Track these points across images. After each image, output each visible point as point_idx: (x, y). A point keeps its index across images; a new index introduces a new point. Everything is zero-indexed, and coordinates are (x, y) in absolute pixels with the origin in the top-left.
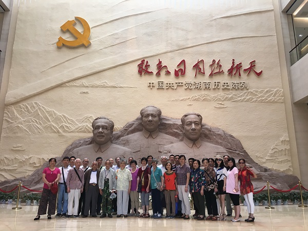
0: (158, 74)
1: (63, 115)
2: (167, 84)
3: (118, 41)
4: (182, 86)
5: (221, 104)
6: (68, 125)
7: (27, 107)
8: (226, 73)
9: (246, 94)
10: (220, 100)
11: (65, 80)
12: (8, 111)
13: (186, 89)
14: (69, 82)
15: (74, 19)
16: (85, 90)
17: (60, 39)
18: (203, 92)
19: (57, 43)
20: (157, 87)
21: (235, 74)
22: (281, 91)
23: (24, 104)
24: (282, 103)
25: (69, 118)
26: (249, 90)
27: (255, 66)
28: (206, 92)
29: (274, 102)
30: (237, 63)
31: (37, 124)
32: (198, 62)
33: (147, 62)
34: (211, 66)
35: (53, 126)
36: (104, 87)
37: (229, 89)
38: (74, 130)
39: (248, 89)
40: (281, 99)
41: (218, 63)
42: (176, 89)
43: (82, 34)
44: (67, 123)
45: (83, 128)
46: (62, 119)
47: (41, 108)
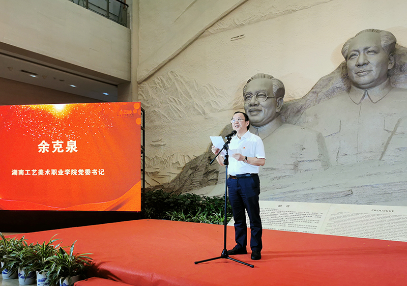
1: (208, 84)
7: (162, 81)
12: (143, 92)
16: (238, 32)
23: (158, 76)
25: (218, 87)
31: (177, 104)
35: (196, 104)
36: (271, 17)
44: (215, 96)
45: (238, 102)
46: (207, 91)
47: (179, 78)
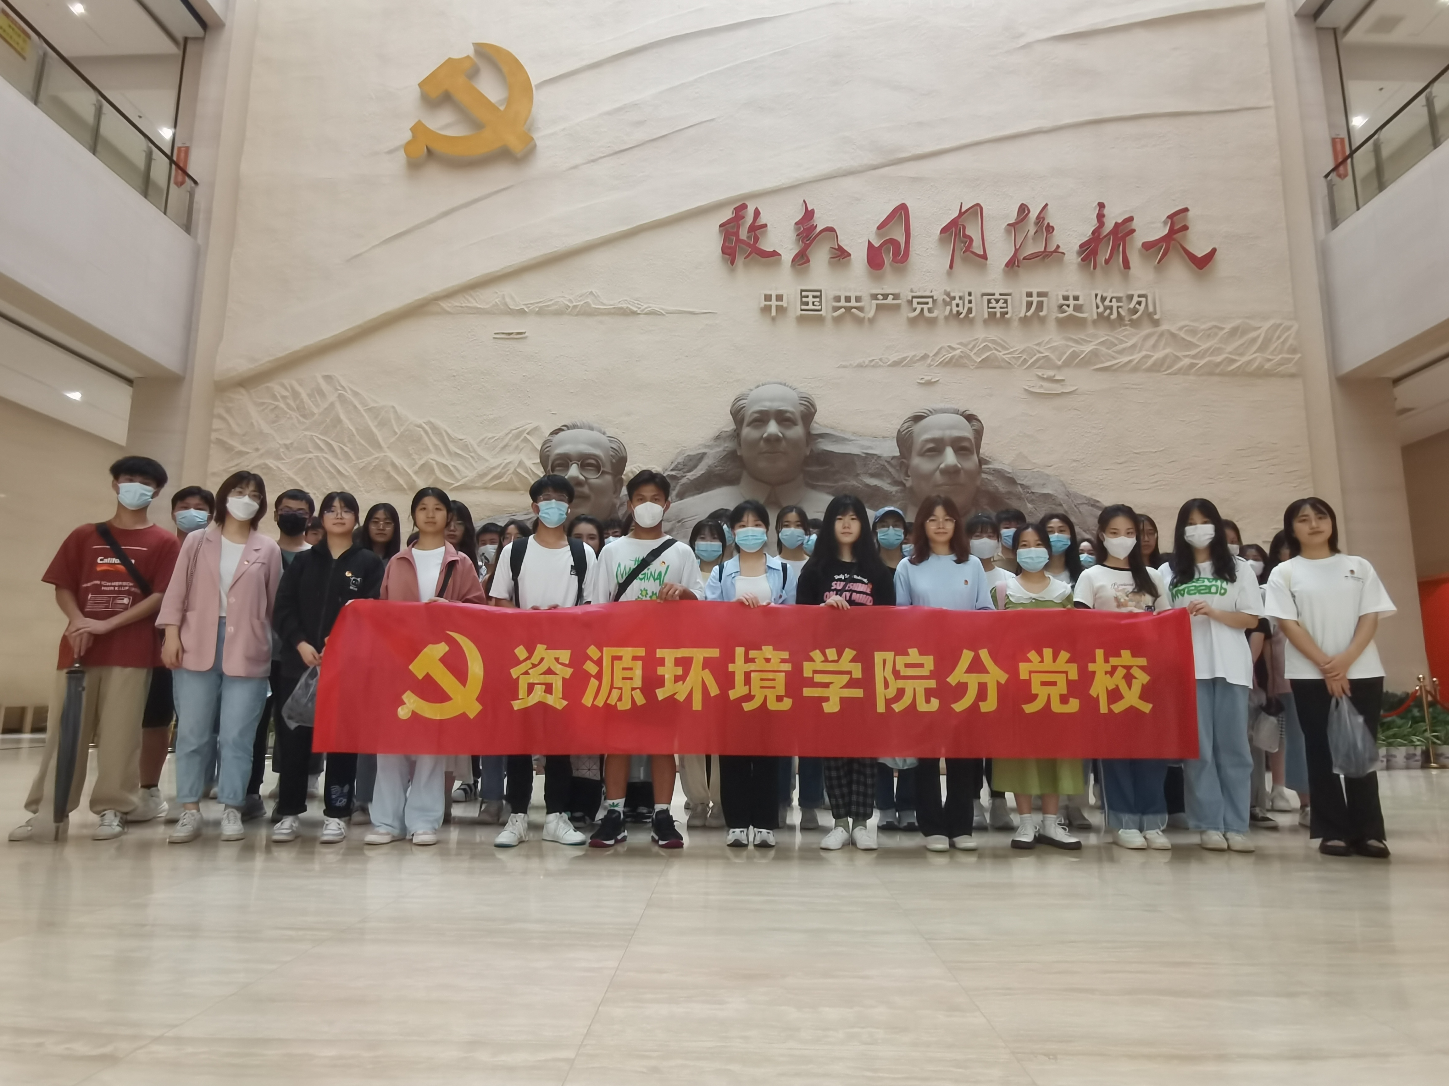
0: (801, 260)
1: (429, 423)
2: (838, 299)
3: (640, 135)
4: (897, 307)
5: (1051, 380)
6: (448, 462)
7: (296, 395)
8: (1072, 257)
9: (1152, 341)
10: (1047, 363)
11: (436, 286)
12: (228, 411)
13: (913, 322)
14: (450, 295)
15: (470, 52)
16: (512, 325)
17: (418, 129)
18: (981, 333)
19: (407, 147)
20: (795, 309)
21: (1107, 262)
22: (1288, 328)
23: (286, 382)
24: (1293, 376)
25: (453, 434)
26: (1164, 327)
27: (1185, 228)
28: (995, 333)
29: (1262, 374)
30: (1113, 217)
31: (335, 456)
32: (961, 214)
33: (757, 213)
34: (1013, 227)
35: (393, 465)
36: (586, 312)
37: (1084, 320)
38: (473, 481)
39: (1156, 323)
40: (1289, 360)
41: (1040, 219)
42: (872, 321)
43: (502, 108)
44: (444, 452)
45: (505, 474)
46: (426, 439)
47: (349, 395)
